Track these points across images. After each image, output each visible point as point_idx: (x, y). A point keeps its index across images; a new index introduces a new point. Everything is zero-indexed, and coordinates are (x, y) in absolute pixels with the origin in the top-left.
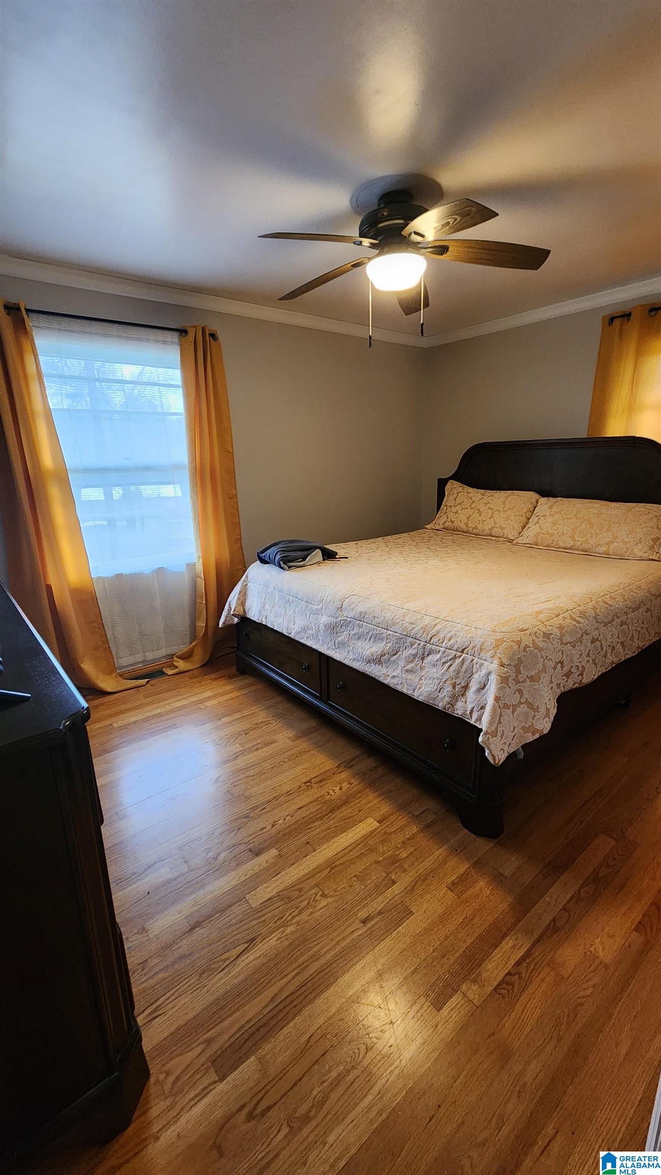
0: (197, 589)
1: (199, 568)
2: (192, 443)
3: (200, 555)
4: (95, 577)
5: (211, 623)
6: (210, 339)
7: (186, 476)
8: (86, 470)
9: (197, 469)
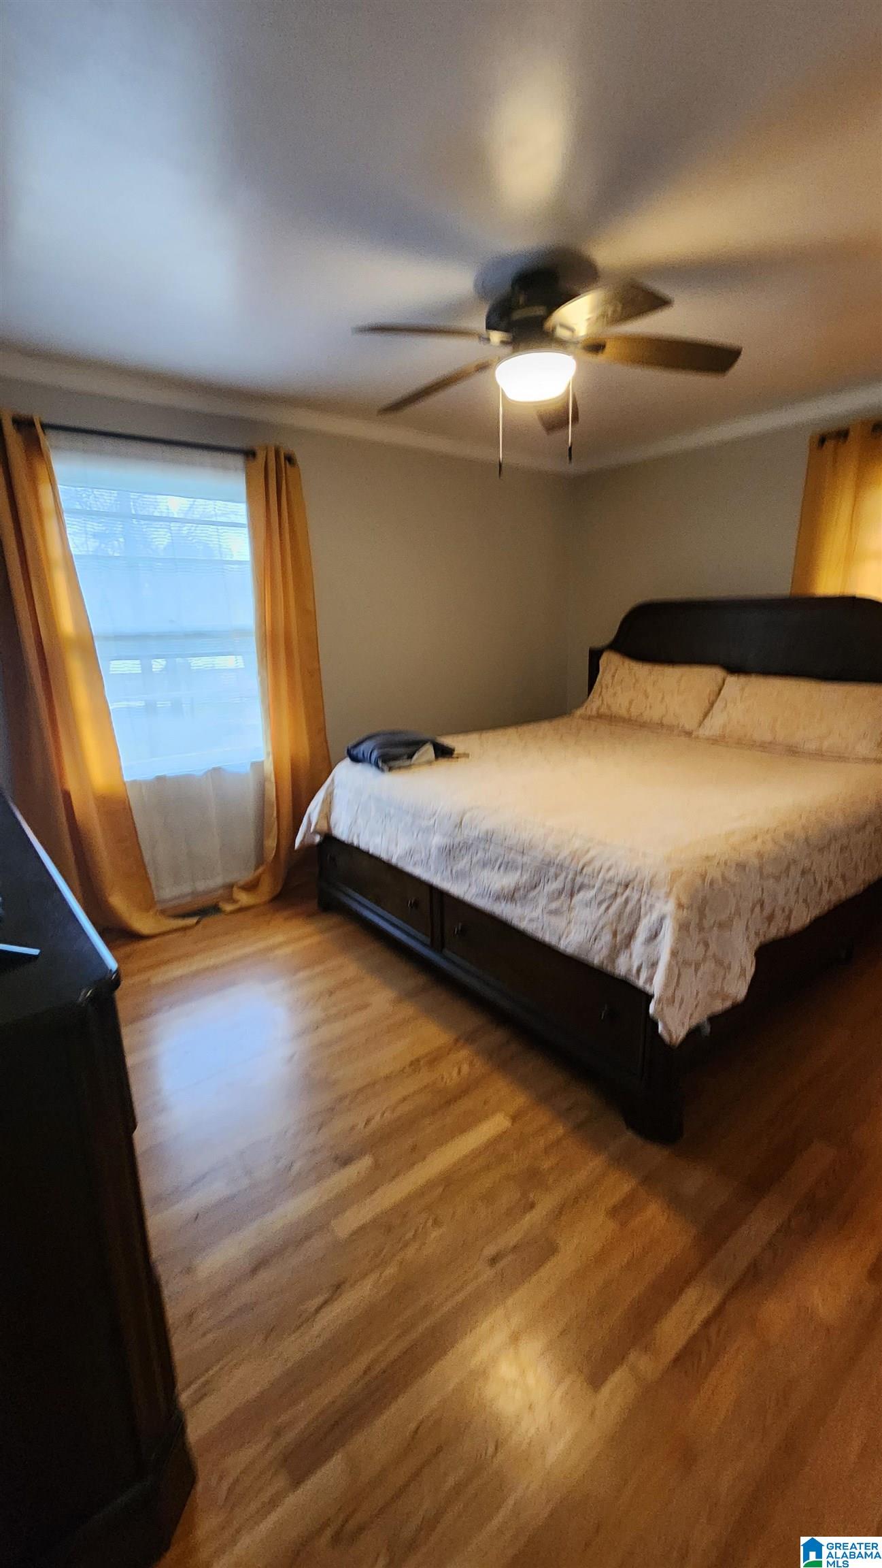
0: (266, 799)
1: (269, 767)
2: (261, 601)
3: (270, 749)
4: (128, 780)
5: (284, 843)
6: (285, 464)
7: (251, 646)
8: (119, 637)
9: (267, 634)
